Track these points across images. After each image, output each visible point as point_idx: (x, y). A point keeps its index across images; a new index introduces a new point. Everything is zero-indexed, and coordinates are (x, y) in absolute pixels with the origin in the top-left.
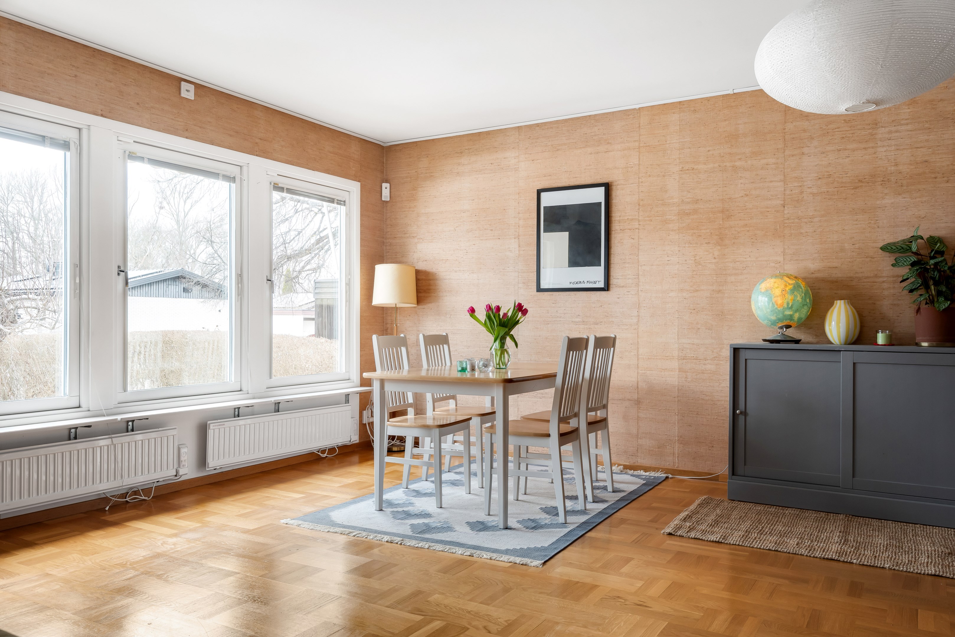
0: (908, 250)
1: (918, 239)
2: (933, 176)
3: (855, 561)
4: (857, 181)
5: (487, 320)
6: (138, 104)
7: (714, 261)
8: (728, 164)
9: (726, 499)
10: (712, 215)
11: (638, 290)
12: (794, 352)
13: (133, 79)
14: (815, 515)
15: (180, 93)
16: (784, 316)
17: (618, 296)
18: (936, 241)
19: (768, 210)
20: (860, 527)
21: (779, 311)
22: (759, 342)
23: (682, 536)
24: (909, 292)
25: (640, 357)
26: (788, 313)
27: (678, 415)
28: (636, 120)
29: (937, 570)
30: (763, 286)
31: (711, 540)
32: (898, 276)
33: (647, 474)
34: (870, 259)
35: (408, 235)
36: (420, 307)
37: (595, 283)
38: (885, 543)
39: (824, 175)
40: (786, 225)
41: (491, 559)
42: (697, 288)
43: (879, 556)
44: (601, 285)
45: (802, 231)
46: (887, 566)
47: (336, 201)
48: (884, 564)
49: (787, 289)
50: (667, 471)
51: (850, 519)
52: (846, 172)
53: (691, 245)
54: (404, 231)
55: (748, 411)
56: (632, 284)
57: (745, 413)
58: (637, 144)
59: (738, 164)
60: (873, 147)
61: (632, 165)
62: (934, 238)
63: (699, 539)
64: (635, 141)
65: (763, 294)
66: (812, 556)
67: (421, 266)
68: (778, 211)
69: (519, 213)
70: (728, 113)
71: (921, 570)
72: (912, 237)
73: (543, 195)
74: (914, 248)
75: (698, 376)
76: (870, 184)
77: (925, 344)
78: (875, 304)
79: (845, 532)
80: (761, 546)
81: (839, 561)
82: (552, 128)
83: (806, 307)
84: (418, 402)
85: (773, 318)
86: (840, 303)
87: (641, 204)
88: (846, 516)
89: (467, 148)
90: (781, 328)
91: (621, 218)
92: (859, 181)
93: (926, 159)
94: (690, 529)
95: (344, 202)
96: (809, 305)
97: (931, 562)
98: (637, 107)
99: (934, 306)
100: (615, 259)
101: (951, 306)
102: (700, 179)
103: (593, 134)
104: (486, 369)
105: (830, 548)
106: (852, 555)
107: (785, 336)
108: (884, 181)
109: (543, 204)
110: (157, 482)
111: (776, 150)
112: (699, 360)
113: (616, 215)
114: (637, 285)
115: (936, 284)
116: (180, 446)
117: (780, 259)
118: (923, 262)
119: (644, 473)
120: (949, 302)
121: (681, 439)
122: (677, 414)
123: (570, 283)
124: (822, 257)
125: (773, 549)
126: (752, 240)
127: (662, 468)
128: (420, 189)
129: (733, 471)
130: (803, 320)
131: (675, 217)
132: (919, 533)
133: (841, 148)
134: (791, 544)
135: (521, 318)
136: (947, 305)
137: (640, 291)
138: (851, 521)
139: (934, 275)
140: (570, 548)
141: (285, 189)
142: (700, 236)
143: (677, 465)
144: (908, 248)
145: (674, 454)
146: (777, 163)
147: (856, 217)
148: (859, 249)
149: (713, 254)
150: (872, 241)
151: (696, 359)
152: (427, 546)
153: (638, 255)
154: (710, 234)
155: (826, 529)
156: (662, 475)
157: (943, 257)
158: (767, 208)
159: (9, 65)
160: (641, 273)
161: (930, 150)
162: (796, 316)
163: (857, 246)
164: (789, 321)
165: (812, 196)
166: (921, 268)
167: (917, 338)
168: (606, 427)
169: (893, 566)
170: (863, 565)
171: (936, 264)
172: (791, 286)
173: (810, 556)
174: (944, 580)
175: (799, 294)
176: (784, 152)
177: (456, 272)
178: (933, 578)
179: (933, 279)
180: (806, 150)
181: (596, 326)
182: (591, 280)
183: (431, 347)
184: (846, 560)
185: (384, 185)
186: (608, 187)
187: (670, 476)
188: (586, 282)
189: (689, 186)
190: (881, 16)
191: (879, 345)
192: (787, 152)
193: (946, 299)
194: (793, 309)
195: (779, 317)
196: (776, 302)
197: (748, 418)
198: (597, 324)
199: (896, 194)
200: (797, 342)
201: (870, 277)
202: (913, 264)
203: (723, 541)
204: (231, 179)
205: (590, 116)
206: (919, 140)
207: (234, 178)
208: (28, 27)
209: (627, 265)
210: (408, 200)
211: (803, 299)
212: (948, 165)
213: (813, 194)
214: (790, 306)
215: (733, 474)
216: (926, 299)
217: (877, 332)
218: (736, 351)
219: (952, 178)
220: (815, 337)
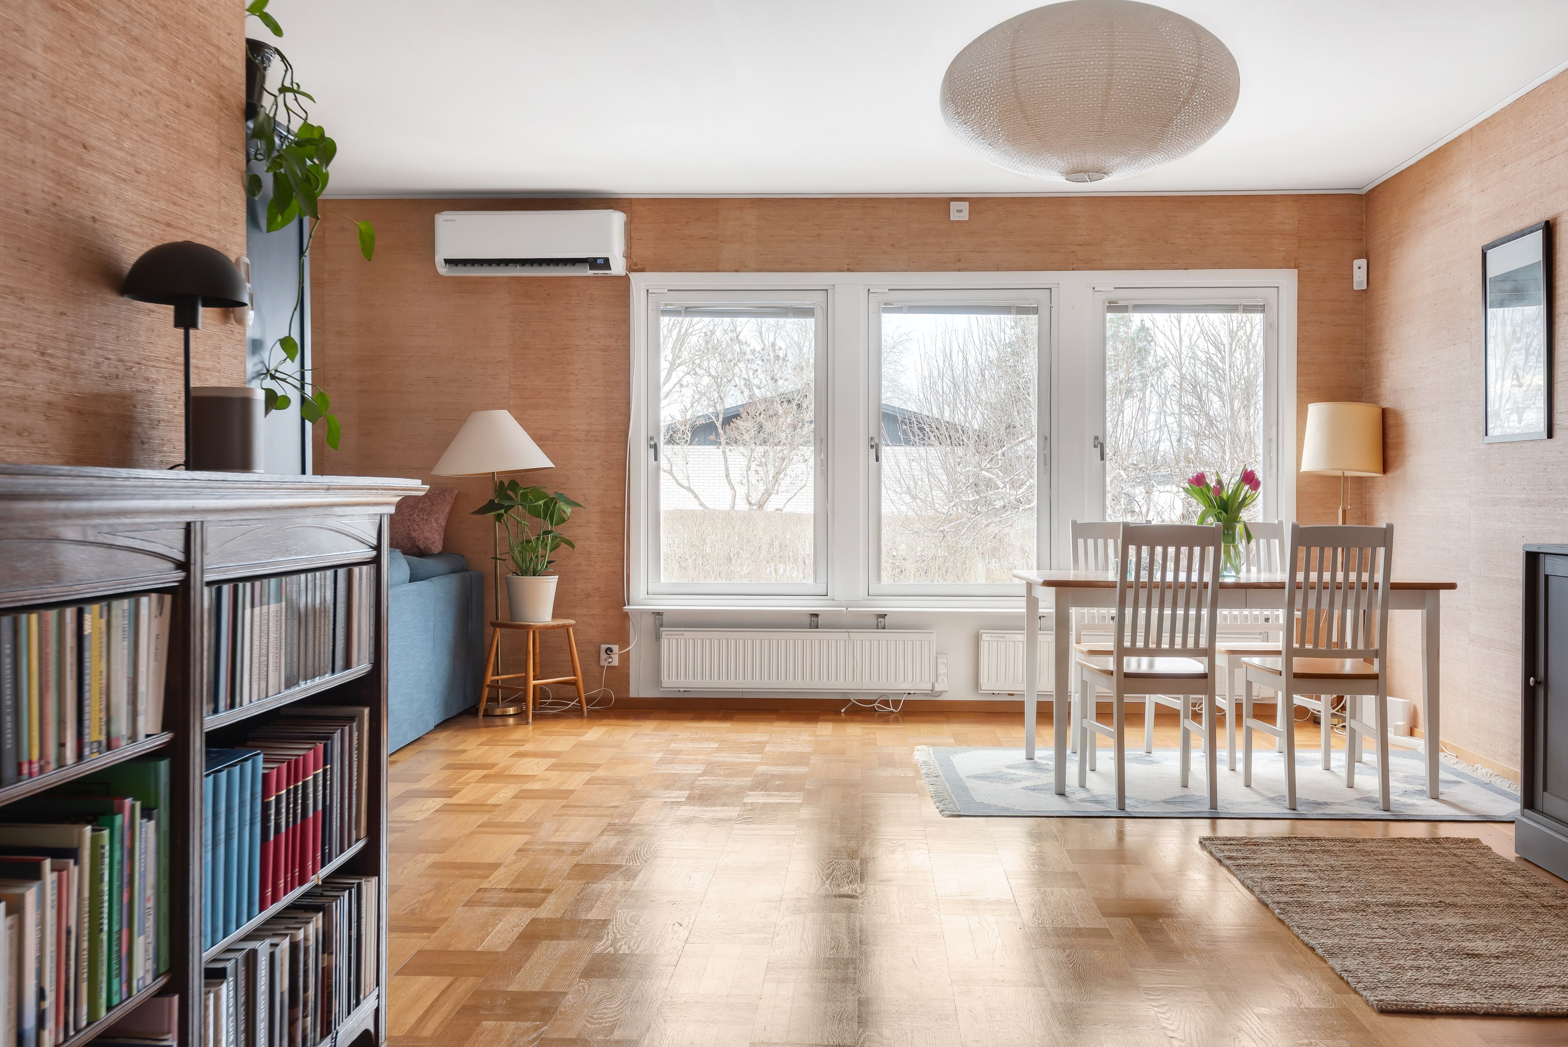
6: (893, 245)
13: (887, 219)
15: (948, 217)
17: (1561, 449)
35: (1382, 347)
36: (1389, 475)
54: (1379, 341)
67: (1392, 402)
69: (1471, 294)
95: (1262, 305)
100: (1557, 374)
110: (909, 694)
116: (938, 656)
128: (1391, 263)
141: (1129, 306)
159: (750, 244)
185: (1357, 263)
186: (1548, 228)
204: (1032, 310)
210: (1382, 286)
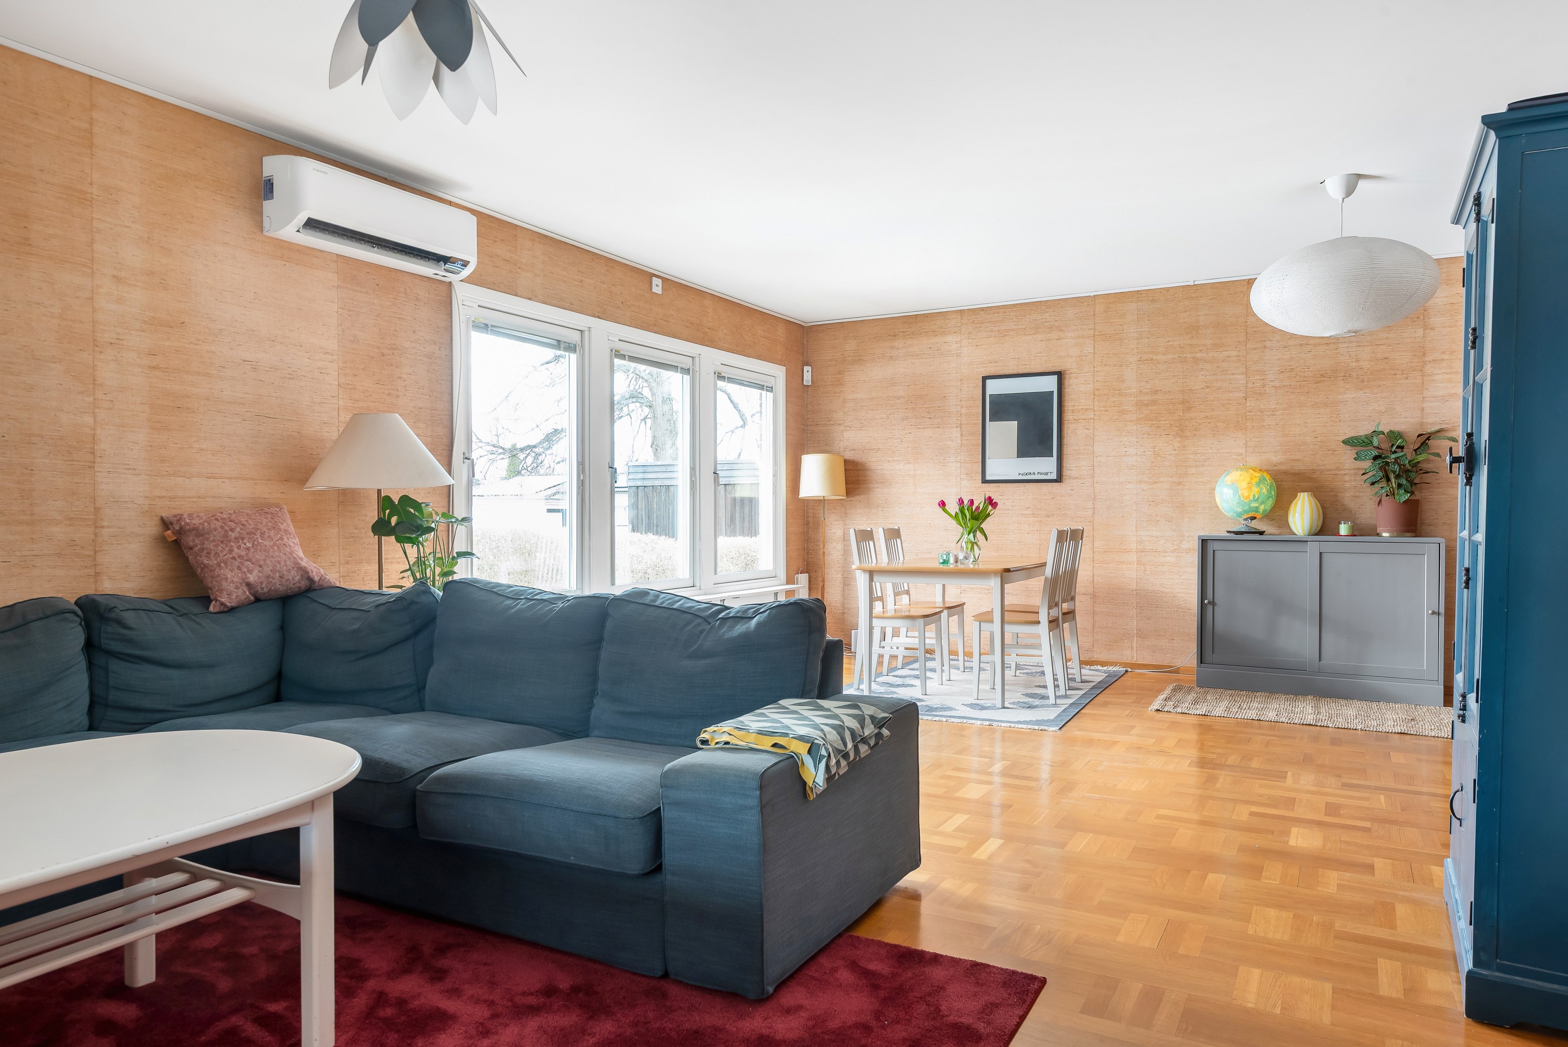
0: (1369, 444)
1: (1380, 435)
2: (1393, 372)
3: (1331, 725)
4: (1319, 376)
5: (960, 514)
6: (622, 303)
7: (1174, 452)
8: (1188, 355)
9: (1195, 686)
10: (1172, 406)
11: (1093, 482)
12: (1255, 543)
13: (619, 279)
14: (1285, 696)
15: (651, 289)
16: (1250, 508)
17: (1072, 488)
18: (1396, 436)
19: (1230, 402)
20: (1329, 704)
21: (1245, 503)
22: (1224, 534)
23: (1169, 712)
24: (1371, 485)
25: (1095, 550)
26: (1254, 505)
27: (1136, 609)
28: (1091, 308)
29: (1403, 729)
30: (1229, 478)
31: (1198, 714)
32: (1359, 469)
33: (1105, 668)
34: (1332, 452)
35: (832, 422)
36: (849, 499)
37: (1047, 474)
38: (1355, 714)
39: (1286, 369)
40: (1248, 417)
41: (1010, 727)
42: (1156, 480)
43: (1351, 721)
44: (1054, 476)
45: (1265, 424)
46: (1359, 727)
47: (765, 388)
48: (1357, 726)
49: (1253, 482)
50: (1125, 665)
51: (1318, 698)
52: (1308, 366)
53: (1150, 437)
54: (828, 418)
55: (1215, 601)
56: (1087, 475)
57: (1213, 603)
58: (1092, 332)
59: (1199, 355)
60: (1334, 343)
61: (1087, 354)
62: (1394, 432)
63: (1186, 713)
64: (1089, 329)
65: (1229, 486)
66: (1292, 723)
67: (849, 455)
68: (1240, 404)
69: (961, 401)
70: (1188, 304)
71: (1389, 730)
72: (1373, 432)
73: (988, 382)
74: (1376, 443)
75: (1157, 568)
76: (1332, 379)
77: (1385, 535)
78: (1336, 495)
79: (1316, 707)
80: (1245, 716)
81: (1317, 725)
82: (998, 313)
83: (1271, 499)
84: (845, 601)
85: (1240, 510)
86: (1304, 495)
87: (1096, 394)
88: (1314, 697)
89: (901, 331)
90: (1246, 519)
91: (1075, 408)
92: (1321, 375)
93: (1386, 356)
94: (1175, 706)
95: (772, 388)
96: (1273, 497)
97: (1397, 725)
98: (1092, 294)
99: (1395, 498)
100: (1067, 450)
101: (1410, 498)
102: (1159, 369)
103: (1044, 320)
104: (967, 561)
105: (1306, 718)
106: (1327, 721)
107: (1250, 528)
108: (1345, 376)
109: (989, 391)
111: (1238, 343)
112: (1158, 553)
113: (1069, 405)
114: (1093, 476)
115: (1398, 477)
117: (1243, 451)
118: (1383, 456)
119: (1101, 668)
120: (1409, 495)
121: (1140, 633)
122: (1135, 607)
123: (1019, 474)
124: (1284, 450)
125: (1256, 719)
126: (1213, 432)
127: (1119, 663)
128: (846, 373)
129: (1201, 660)
130: (1267, 512)
131: (1132, 408)
132: (1383, 707)
133: (1303, 342)
134: (1271, 715)
135: (991, 511)
136: (1407, 498)
137: (1095, 483)
138: (1319, 700)
139: (1394, 468)
140: (1072, 719)
141: (726, 378)
142: (1159, 427)
143: (1135, 659)
144: (1369, 442)
145: (1132, 648)
146: (1239, 356)
147: (1318, 410)
148: (1321, 442)
149: (1173, 446)
150: (1334, 435)
151: (1155, 552)
152: (945, 720)
153: (1093, 446)
154: (1170, 425)
155: (1298, 706)
156: (1120, 669)
157: (1403, 452)
158: (1229, 400)
159: (539, 276)
160: (1096, 464)
161: (1390, 347)
162: (1262, 508)
163: (1319, 439)
164: (1254, 513)
165: (1274, 389)
166: (1383, 462)
167: (1378, 529)
168: (1074, 618)
169: (1365, 727)
170: (1338, 728)
171: (1396, 459)
172: (1257, 479)
173: (1290, 723)
174: (1409, 737)
175: (1265, 487)
176: (1246, 345)
177: (889, 462)
178: (1399, 735)
179: (1394, 472)
180: (1268, 344)
181: (1048, 519)
182: (1042, 471)
183: (864, 542)
184: (1322, 725)
185: (806, 368)
186: (1060, 375)
187: (1130, 670)
188: (1036, 473)
189: (1147, 376)
190: (1363, 272)
191: (1341, 536)
192: (1249, 346)
193: (1406, 491)
194: (1259, 501)
195: (1245, 508)
196: (1242, 494)
197: (1215, 608)
198: (1049, 516)
199: (1357, 389)
200: (1261, 533)
201: (1332, 470)
202: (1375, 458)
203: (1208, 714)
204: (686, 371)
205: (1040, 302)
206: (1380, 338)
207: (689, 369)
208: (551, 239)
209: (1081, 456)
210: (833, 385)
211: (1269, 491)
212: (1407, 363)
213: (1276, 388)
214: (1256, 498)
215: (1201, 663)
216: (1387, 491)
217: (1340, 523)
218: (1204, 542)
219: (1411, 375)
220: (1277, 528)
